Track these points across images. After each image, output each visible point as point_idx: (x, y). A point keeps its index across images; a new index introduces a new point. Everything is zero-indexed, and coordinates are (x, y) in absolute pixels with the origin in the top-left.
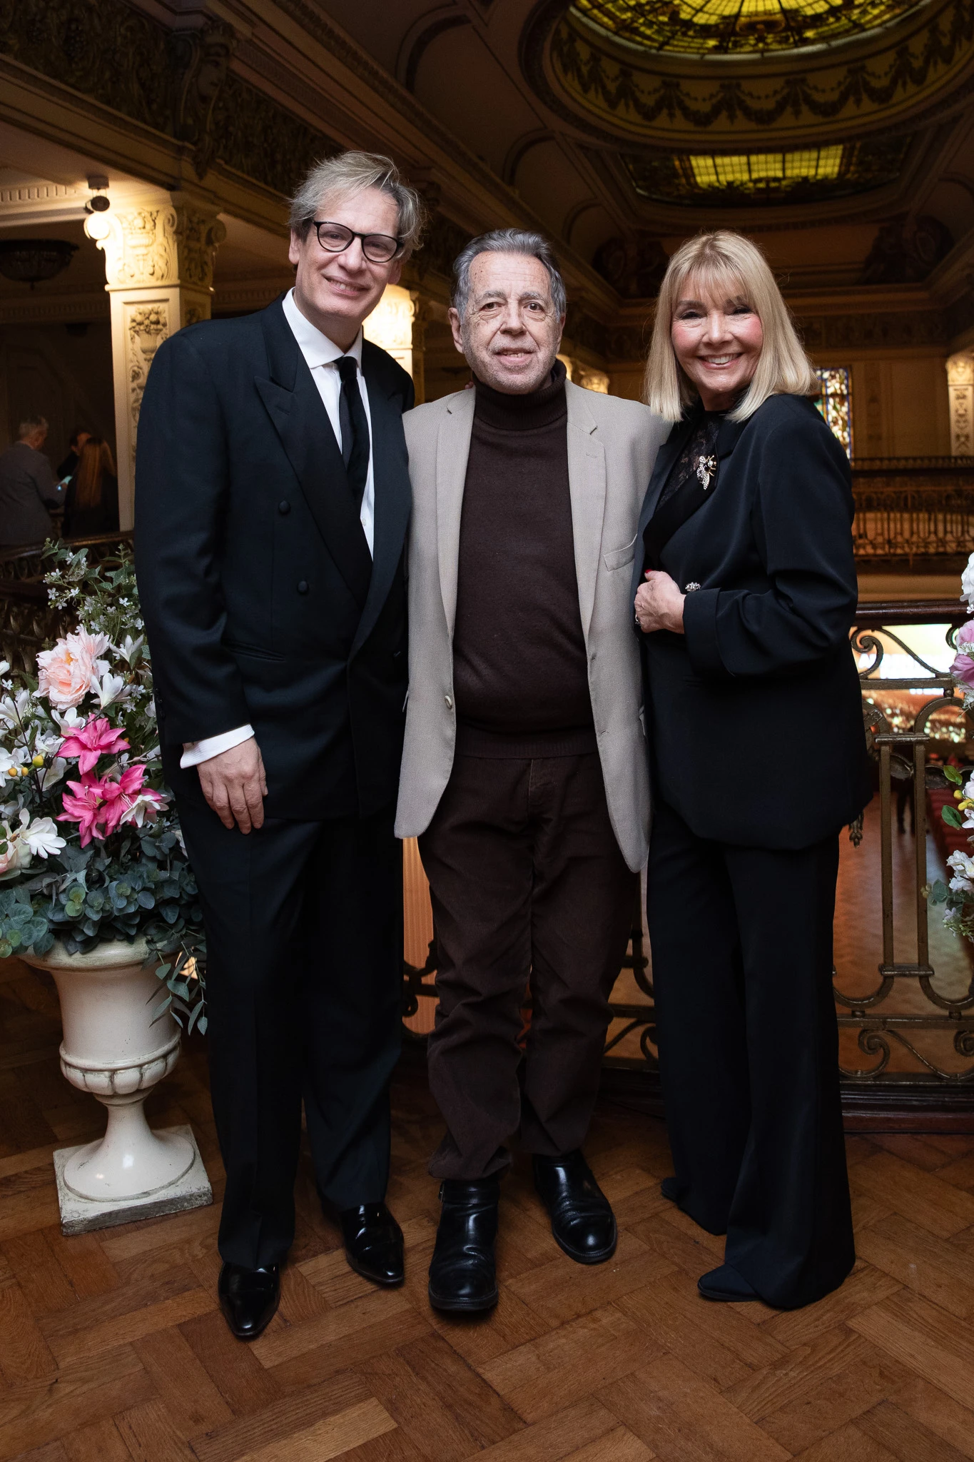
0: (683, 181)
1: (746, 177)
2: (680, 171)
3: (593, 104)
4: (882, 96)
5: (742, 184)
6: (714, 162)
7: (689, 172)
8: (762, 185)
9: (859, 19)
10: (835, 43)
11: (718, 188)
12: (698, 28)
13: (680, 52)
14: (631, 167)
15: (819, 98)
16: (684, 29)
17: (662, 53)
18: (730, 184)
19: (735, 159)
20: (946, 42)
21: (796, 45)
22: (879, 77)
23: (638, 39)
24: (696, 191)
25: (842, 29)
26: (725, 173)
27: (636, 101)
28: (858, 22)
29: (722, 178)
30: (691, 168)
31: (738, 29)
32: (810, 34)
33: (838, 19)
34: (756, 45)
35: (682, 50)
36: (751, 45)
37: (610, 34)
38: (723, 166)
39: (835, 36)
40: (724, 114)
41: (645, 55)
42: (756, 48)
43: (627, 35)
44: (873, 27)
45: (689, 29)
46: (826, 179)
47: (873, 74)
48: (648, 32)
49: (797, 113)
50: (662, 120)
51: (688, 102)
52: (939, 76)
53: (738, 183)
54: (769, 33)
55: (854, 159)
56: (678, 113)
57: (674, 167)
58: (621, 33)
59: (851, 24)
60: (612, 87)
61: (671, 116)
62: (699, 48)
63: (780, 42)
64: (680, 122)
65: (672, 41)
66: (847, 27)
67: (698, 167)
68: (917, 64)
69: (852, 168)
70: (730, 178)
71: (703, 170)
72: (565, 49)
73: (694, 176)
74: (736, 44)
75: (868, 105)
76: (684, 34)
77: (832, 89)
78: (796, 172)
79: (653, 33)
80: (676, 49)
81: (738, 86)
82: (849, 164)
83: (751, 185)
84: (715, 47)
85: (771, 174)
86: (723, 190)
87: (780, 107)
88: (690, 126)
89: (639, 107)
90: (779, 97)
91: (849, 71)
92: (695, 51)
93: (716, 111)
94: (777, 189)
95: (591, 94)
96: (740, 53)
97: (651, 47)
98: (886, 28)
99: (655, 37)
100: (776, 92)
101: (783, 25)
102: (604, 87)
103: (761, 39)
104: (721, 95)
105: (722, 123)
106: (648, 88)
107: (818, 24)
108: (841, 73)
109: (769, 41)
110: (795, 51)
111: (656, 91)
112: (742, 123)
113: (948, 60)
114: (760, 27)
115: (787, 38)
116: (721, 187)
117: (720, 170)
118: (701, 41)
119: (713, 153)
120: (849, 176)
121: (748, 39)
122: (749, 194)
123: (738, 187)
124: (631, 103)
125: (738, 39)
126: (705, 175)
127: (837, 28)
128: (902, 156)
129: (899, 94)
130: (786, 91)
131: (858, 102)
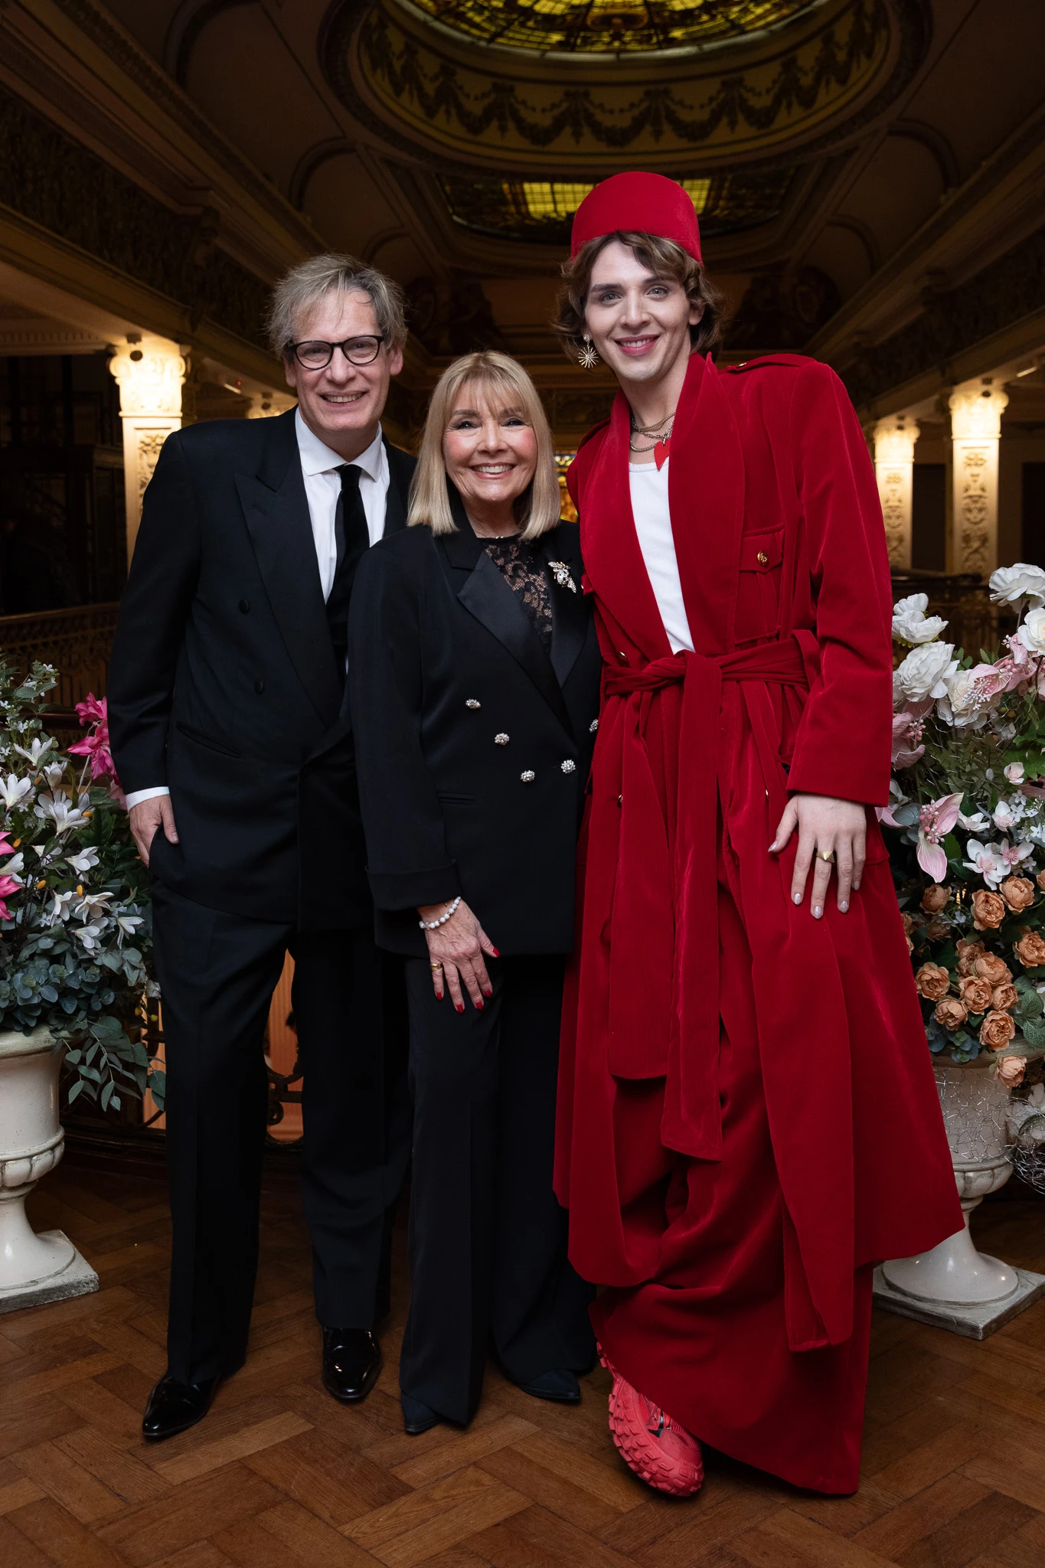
0: (512, 209)
2: (509, 197)
3: (407, 110)
4: (762, 119)
6: (552, 188)
7: (520, 197)
9: (739, 18)
10: (708, 46)
11: (554, 219)
12: (539, 18)
13: (514, 46)
14: (447, 188)
15: (685, 116)
16: (522, 19)
17: (492, 46)
20: (841, 56)
21: (661, 46)
22: (760, 94)
23: (464, 26)
24: (527, 222)
25: (716, 30)
26: (565, 202)
27: (459, 108)
28: (736, 22)
29: (561, 207)
30: (523, 194)
31: (589, 22)
32: (677, 34)
33: (713, 17)
34: (610, 43)
35: (519, 44)
36: (605, 44)
37: (429, 18)
38: (563, 193)
39: (708, 37)
40: (568, 130)
41: (471, 48)
42: (611, 48)
43: (451, 21)
44: (755, 30)
45: (528, 19)
47: (752, 90)
48: (478, 19)
49: (658, 134)
50: (491, 134)
51: (524, 113)
52: (832, 100)
54: (627, 30)
55: (724, 193)
56: (511, 125)
57: (501, 191)
58: (443, 17)
59: (728, 25)
60: (430, 88)
61: (503, 129)
62: (540, 43)
63: (640, 42)
64: (514, 138)
65: (506, 33)
66: (723, 28)
67: (532, 193)
68: (806, 81)
69: (722, 203)
71: (538, 197)
72: (375, 37)
73: (526, 203)
74: (586, 41)
75: (744, 129)
76: (523, 25)
77: (702, 106)
79: (484, 21)
80: (512, 43)
81: (587, 95)
82: (718, 198)
84: (559, 43)
86: (560, 223)
87: (637, 126)
88: (525, 143)
89: (463, 116)
90: (636, 112)
91: (724, 84)
92: (535, 46)
93: (558, 126)
95: (405, 97)
96: (590, 52)
97: (480, 38)
98: (772, 32)
99: (485, 25)
100: (632, 105)
101: (646, 20)
102: (420, 88)
103: (617, 36)
104: (565, 106)
105: (565, 141)
106: (474, 90)
107: (689, 22)
108: (712, 87)
109: (627, 39)
110: (659, 53)
111: (484, 95)
112: (589, 143)
113: (843, 81)
114: (617, 21)
115: (650, 37)
116: (560, 219)
117: (558, 197)
118: (542, 34)
119: (552, 180)
120: (717, 212)
121: (600, 37)
124: (453, 111)
125: (589, 34)
126: (539, 203)
127: (712, 28)
128: (783, 191)
129: (781, 119)
130: (645, 105)
131: (733, 124)
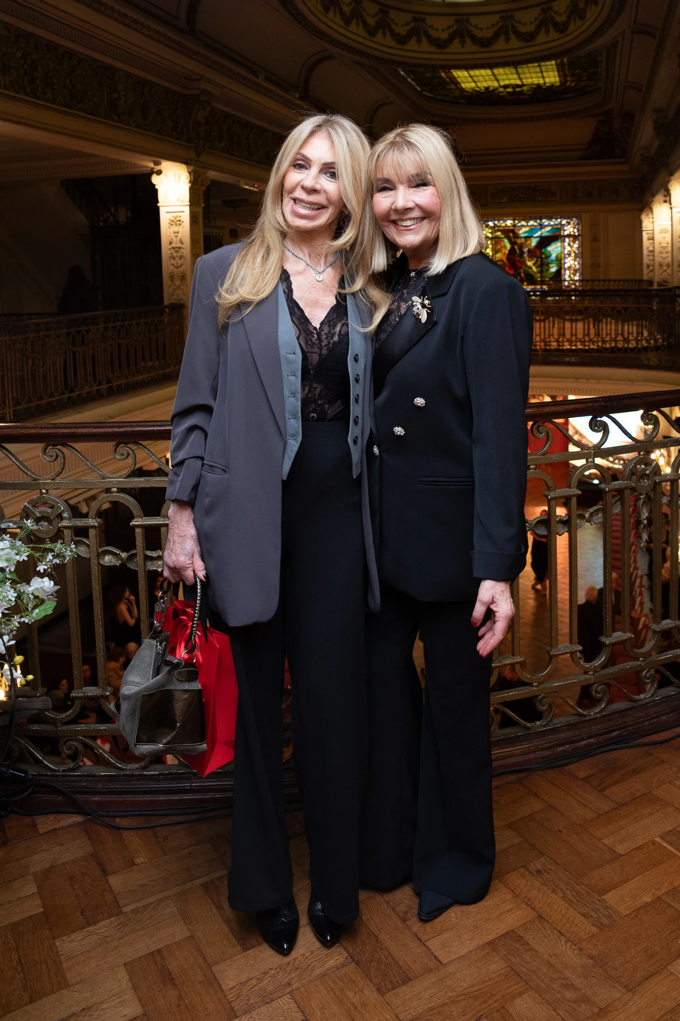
0: (453, 87)
1: (496, 84)
2: (447, 79)
3: (355, 34)
4: (562, 28)
5: (496, 89)
6: (469, 73)
7: (454, 81)
8: (509, 90)
11: (480, 92)
15: (522, 29)
18: (487, 89)
19: (483, 72)
22: (561, 14)
24: (465, 93)
26: (480, 81)
27: (392, 31)
29: (479, 85)
30: (455, 78)
38: (477, 76)
40: (457, 40)
46: (552, 86)
47: (556, 12)
49: (507, 40)
50: (412, 44)
51: (432, 32)
53: (491, 88)
56: (424, 39)
57: (441, 77)
60: (371, 22)
61: (419, 41)
64: (425, 46)
67: (459, 77)
69: (568, 78)
70: (485, 85)
71: (463, 79)
73: (459, 83)
75: (554, 35)
77: (531, 23)
78: (530, 81)
81: (467, 20)
82: (565, 76)
83: (502, 90)
85: (513, 82)
86: (484, 93)
87: (496, 35)
88: (432, 49)
89: (394, 35)
90: (495, 29)
91: (542, 10)
93: (451, 38)
94: (522, 92)
95: (353, 27)
100: (493, 25)
102: (364, 22)
104: (455, 27)
105: (456, 46)
106: (401, 21)
111: (407, 24)
112: (470, 46)
116: (482, 91)
117: (474, 78)
119: (464, 67)
120: (567, 84)
122: (504, 96)
123: (492, 91)
124: (387, 33)
126: (466, 82)
129: (572, 28)
130: (500, 24)
131: (547, 32)
